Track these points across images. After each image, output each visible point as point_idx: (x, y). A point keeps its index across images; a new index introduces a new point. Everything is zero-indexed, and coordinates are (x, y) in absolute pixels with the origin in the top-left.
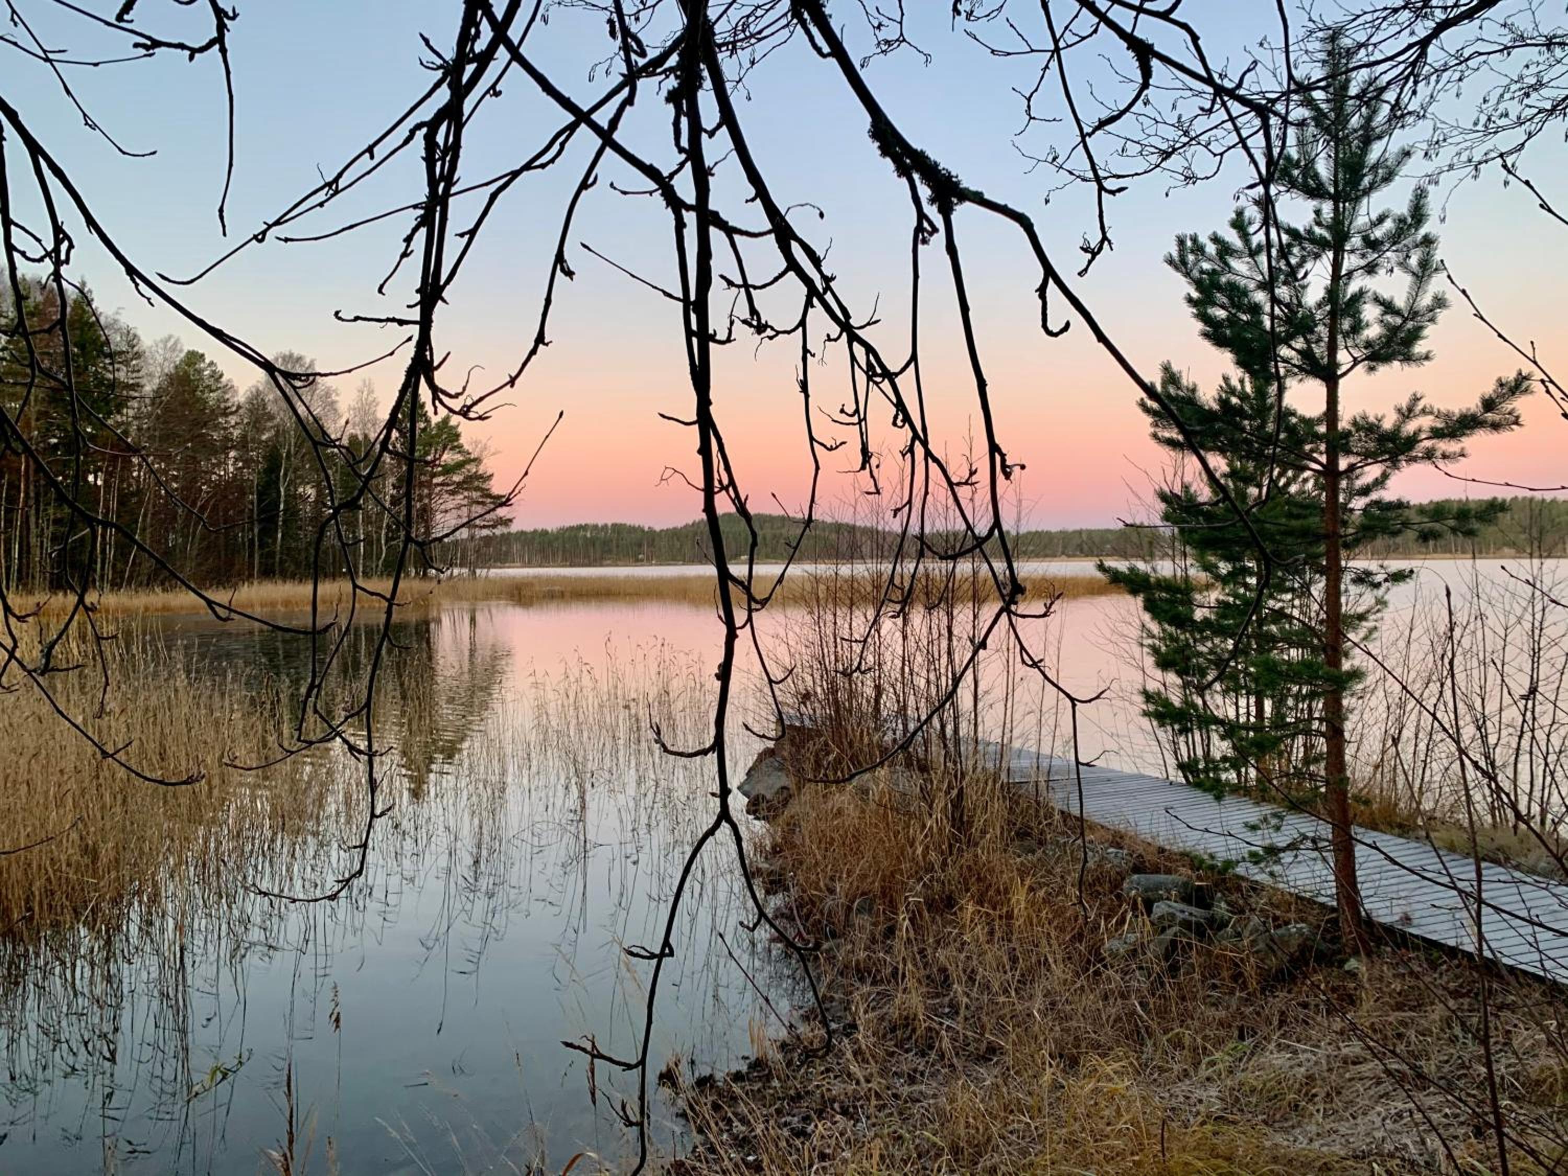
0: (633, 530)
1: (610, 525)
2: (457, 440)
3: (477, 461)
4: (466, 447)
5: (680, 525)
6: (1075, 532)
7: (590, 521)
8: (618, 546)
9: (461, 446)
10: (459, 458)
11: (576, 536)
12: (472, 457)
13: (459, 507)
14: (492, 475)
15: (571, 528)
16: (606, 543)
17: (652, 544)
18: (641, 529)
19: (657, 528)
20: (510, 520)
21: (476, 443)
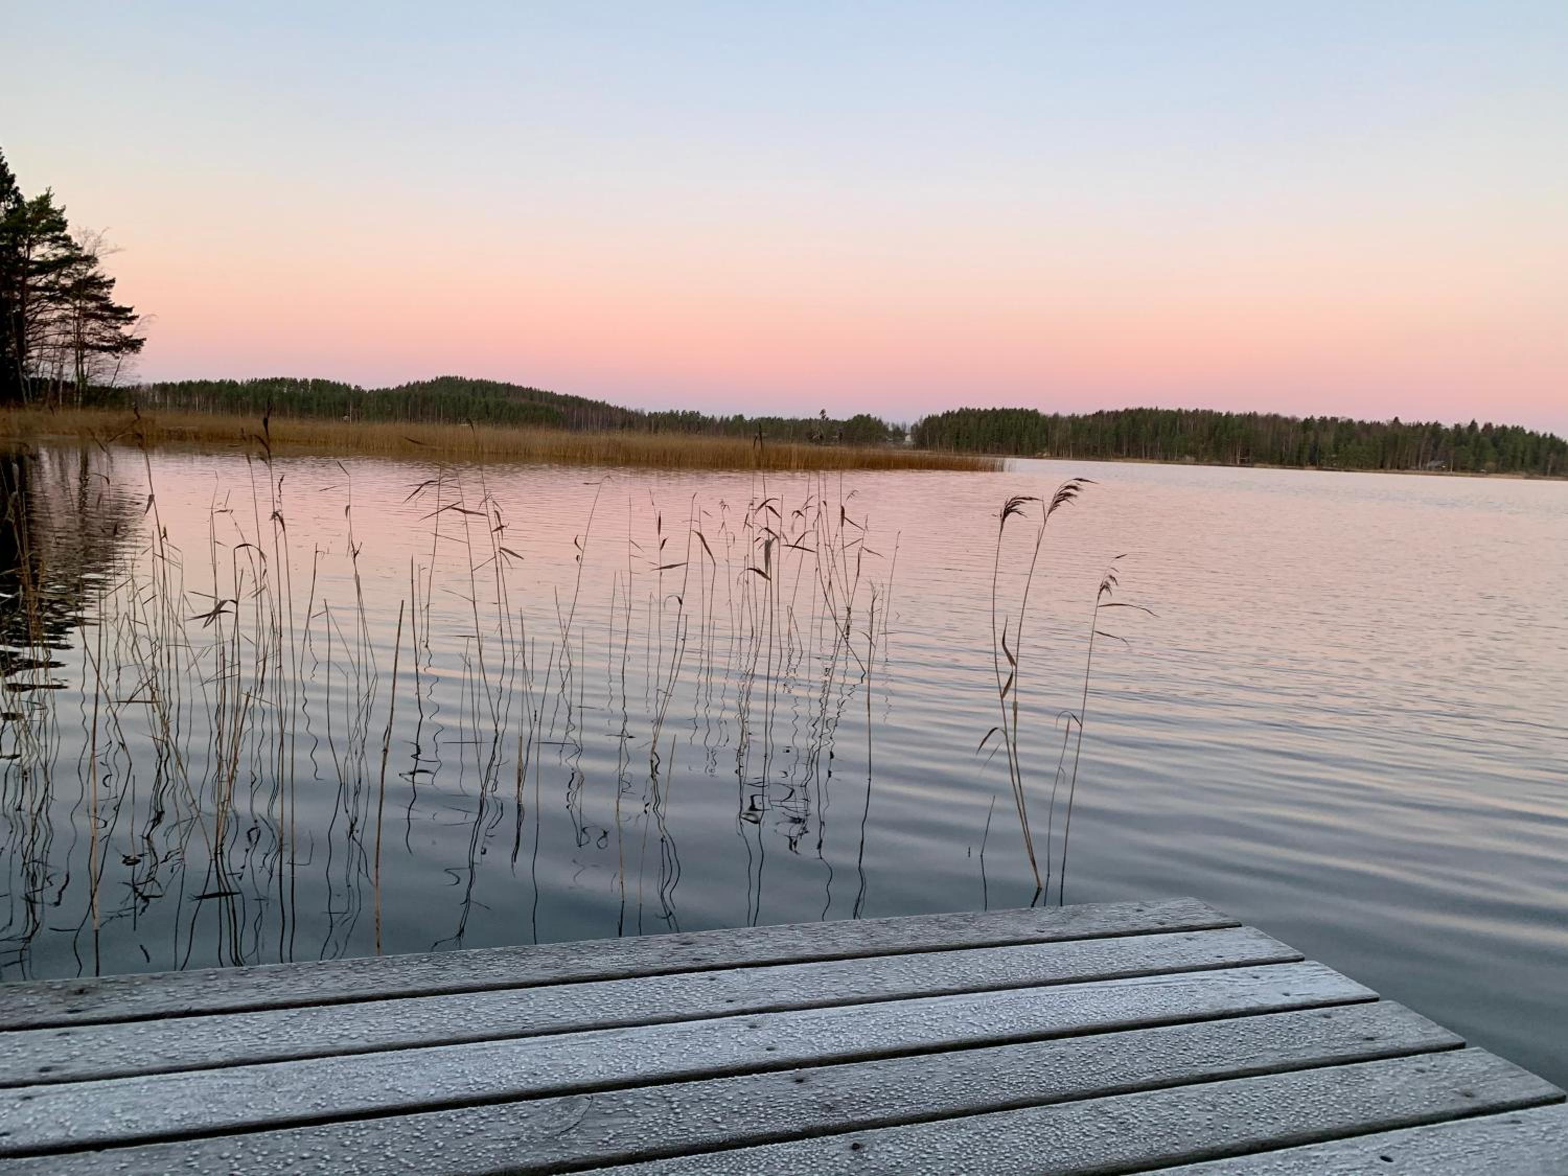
0: (336, 387)
1: (310, 380)
2: (62, 230)
3: (90, 260)
4: (74, 240)
5: (392, 386)
6: (805, 421)
7: (288, 375)
8: (318, 405)
9: (67, 238)
10: (62, 252)
11: (270, 391)
12: (84, 253)
13: (63, 319)
14: (113, 281)
15: (264, 382)
16: (306, 400)
17: (358, 405)
18: (346, 388)
19: (366, 388)
20: (140, 342)
21: (86, 235)
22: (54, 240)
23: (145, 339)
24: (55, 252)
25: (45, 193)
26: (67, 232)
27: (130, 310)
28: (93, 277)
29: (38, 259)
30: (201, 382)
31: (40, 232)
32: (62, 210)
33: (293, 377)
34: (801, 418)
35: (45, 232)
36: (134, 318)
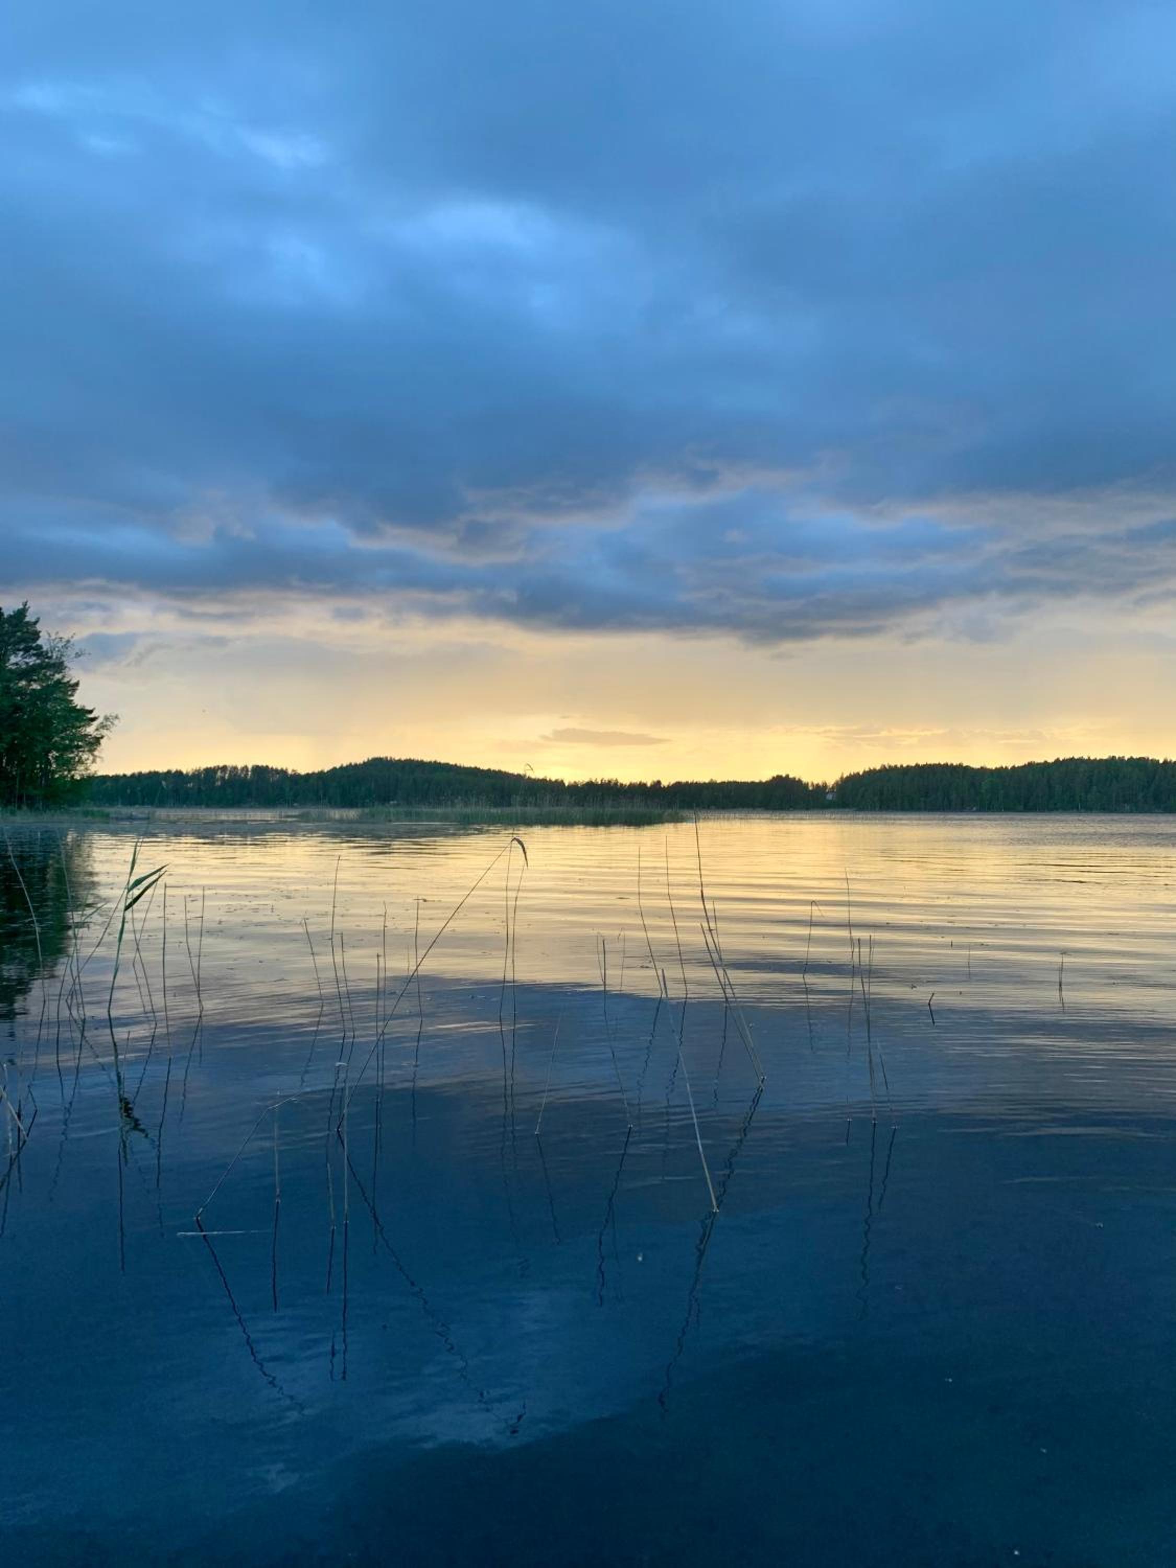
2: (35, 640)
3: (58, 666)
4: (45, 649)
5: (327, 769)
7: (229, 763)
9: (39, 648)
12: (53, 660)
14: (77, 685)
15: (208, 771)
18: (284, 773)
20: (99, 740)
21: (56, 643)
22: (26, 650)
23: (102, 737)
24: (27, 660)
25: (21, 607)
26: (39, 642)
27: (91, 712)
28: (59, 682)
29: (14, 667)
30: (150, 773)
31: (15, 643)
32: (36, 622)
33: (234, 765)
34: (719, 781)
35: (19, 643)
36: (94, 719)
